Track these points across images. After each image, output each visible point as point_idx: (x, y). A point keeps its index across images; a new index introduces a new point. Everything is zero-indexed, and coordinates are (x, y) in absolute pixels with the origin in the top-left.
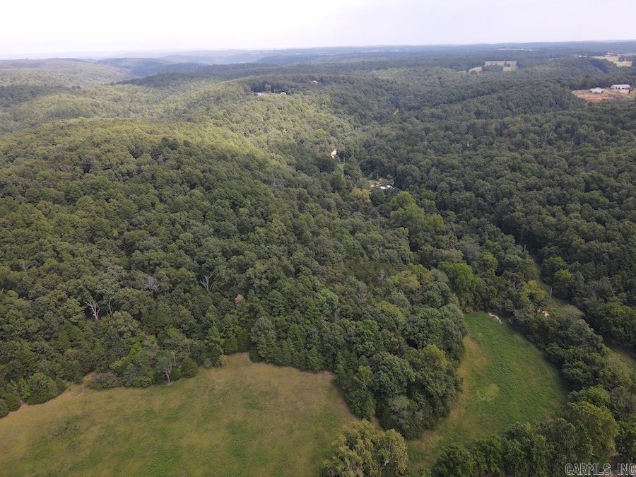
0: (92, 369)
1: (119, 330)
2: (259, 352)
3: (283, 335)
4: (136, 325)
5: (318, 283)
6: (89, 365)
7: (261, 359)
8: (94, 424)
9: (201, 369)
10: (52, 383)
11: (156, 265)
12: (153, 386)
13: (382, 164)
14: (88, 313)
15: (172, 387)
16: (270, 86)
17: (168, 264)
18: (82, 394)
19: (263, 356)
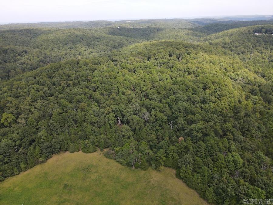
0: (108, 147)
1: (123, 134)
2: (180, 174)
4: (131, 134)
6: (107, 144)
7: (181, 178)
8: (96, 172)
9: (150, 168)
10: (91, 146)
12: (126, 166)
15: (133, 170)
17: (158, 109)
18: (100, 156)
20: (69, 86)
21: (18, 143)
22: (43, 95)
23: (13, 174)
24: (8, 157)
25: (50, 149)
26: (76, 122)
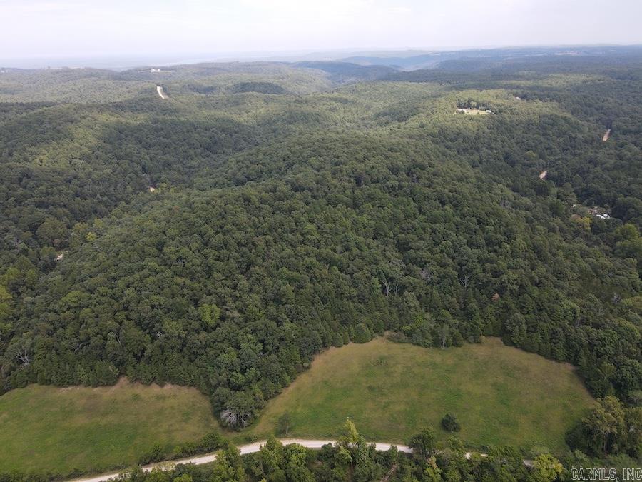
2: (513, 339)
3: (532, 329)
4: (418, 304)
5: (561, 294)
6: (388, 325)
7: (512, 344)
8: (398, 363)
9: (465, 343)
10: (368, 332)
11: (426, 262)
12: (432, 348)
13: (599, 193)
14: (384, 289)
16: (475, 103)
18: (385, 343)
19: (515, 342)
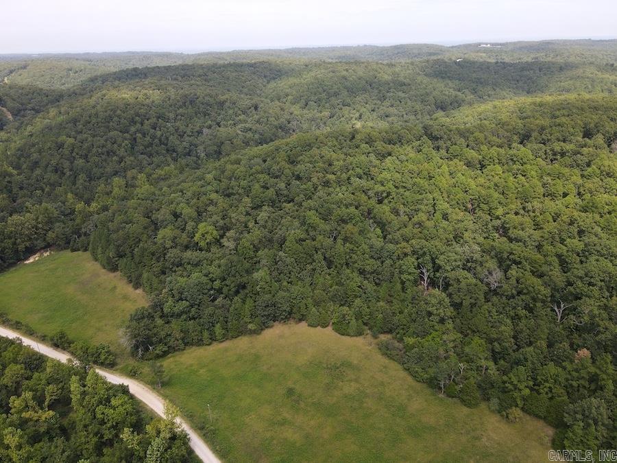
0: (390, 332)
1: (428, 309)
4: (449, 314)
6: (390, 326)
8: (356, 380)
10: (353, 322)
11: (515, 262)
20: (327, 184)
21: (217, 284)
22: (274, 196)
23: (200, 343)
24: (196, 307)
25: (270, 310)
26: (330, 264)
